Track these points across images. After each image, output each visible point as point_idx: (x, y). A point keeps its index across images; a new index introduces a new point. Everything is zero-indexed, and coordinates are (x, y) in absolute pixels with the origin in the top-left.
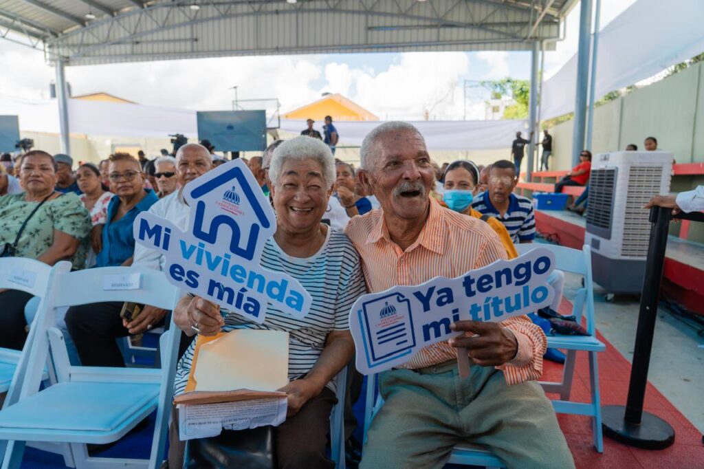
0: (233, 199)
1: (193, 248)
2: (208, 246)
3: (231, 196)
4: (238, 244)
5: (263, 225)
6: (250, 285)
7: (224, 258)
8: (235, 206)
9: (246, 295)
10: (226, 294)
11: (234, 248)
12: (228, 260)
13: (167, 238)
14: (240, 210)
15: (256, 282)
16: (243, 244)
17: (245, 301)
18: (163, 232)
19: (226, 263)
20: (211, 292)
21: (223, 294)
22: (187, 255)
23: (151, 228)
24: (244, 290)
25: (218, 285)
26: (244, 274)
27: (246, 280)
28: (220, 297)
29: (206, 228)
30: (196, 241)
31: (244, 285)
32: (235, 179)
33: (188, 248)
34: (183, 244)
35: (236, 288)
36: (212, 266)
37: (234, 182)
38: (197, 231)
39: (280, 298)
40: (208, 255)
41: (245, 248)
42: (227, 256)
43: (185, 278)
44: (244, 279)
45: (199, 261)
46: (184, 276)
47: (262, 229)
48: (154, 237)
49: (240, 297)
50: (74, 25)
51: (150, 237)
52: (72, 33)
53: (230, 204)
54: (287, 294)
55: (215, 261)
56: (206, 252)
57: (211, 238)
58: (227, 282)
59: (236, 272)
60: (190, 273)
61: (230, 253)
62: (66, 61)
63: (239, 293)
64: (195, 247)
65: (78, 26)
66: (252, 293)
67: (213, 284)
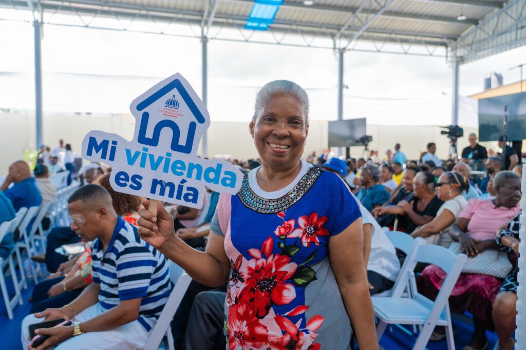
0: (174, 105)
1: (137, 153)
2: (151, 149)
3: (173, 103)
4: (178, 142)
5: (199, 122)
6: (189, 175)
7: (165, 157)
8: (175, 111)
9: (185, 185)
10: (168, 189)
11: (175, 146)
12: (169, 157)
13: (113, 149)
14: (179, 113)
15: (195, 171)
16: (182, 141)
17: (185, 191)
18: (110, 145)
19: (168, 161)
20: (153, 191)
21: (164, 189)
22: (131, 161)
23: (99, 144)
24: (184, 181)
25: (161, 182)
26: (183, 167)
27: (185, 172)
28: (162, 193)
29: (149, 134)
30: (140, 147)
31: (184, 177)
32: (175, 89)
33: (133, 154)
34: (128, 152)
35: (176, 181)
36: (154, 166)
37: (175, 91)
38: (142, 139)
39: (216, 181)
40: (152, 157)
41: (184, 144)
42: (169, 154)
43: (130, 183)
44: (183, 171)
45: (143, 165)
46: (128, 181)
47: (198, 125)
48: (101, 151)
49: (181, 188)
50: (469, 27)
51: (97, 152)
52: (467, 35)
53: (171, 109)
54: (222, 176)
55: (157, 162)
56: (149, 154)
57: (154, 142)
58: (168, 177)
59: (177, 168)
60: (135, 177)
61: (171, 151)
62: (460, 60)
63: (179, 185)
64: (139, 153)
65: (473, 27)
66: (192, 182)
67: (155, 182)
